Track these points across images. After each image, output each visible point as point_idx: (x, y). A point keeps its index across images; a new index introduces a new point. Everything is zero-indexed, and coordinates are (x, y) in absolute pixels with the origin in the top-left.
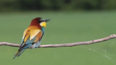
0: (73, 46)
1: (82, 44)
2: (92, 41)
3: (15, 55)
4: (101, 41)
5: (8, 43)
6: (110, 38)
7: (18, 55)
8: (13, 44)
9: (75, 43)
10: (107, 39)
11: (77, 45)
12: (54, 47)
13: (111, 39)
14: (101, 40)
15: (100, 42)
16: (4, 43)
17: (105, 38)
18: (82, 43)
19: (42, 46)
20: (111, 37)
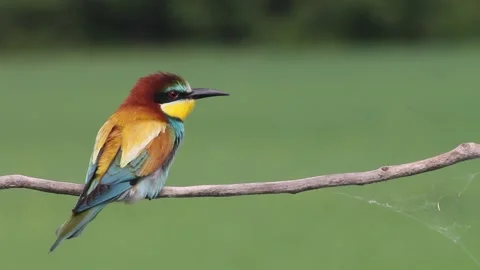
0: (304, 190)
1: (340, 184)
2: (380, 169)
3: (59, 233)
4: (420, 172)
5: (31, 179)
6: (453, 158)
7: (70, 232)
8: (53, 184)
9: (312, 180)
10: (441, 162)
11: (316, 188)
12: (222, 195)
13: (459, 160)
14: (419, 165)
15: (412, 174)
16: (17, 177)
17: (436, 158)
18: (338, 180)
19: (174, 193)
20: (457, 153)
